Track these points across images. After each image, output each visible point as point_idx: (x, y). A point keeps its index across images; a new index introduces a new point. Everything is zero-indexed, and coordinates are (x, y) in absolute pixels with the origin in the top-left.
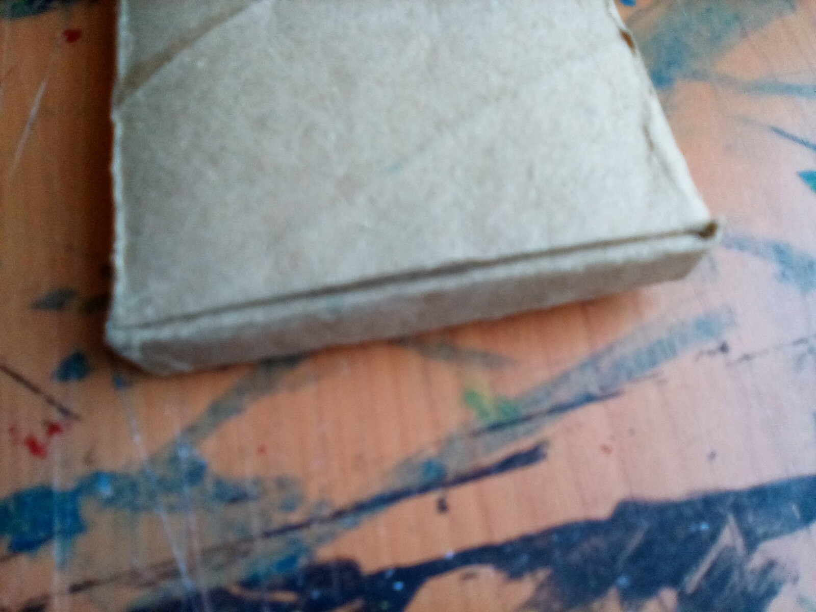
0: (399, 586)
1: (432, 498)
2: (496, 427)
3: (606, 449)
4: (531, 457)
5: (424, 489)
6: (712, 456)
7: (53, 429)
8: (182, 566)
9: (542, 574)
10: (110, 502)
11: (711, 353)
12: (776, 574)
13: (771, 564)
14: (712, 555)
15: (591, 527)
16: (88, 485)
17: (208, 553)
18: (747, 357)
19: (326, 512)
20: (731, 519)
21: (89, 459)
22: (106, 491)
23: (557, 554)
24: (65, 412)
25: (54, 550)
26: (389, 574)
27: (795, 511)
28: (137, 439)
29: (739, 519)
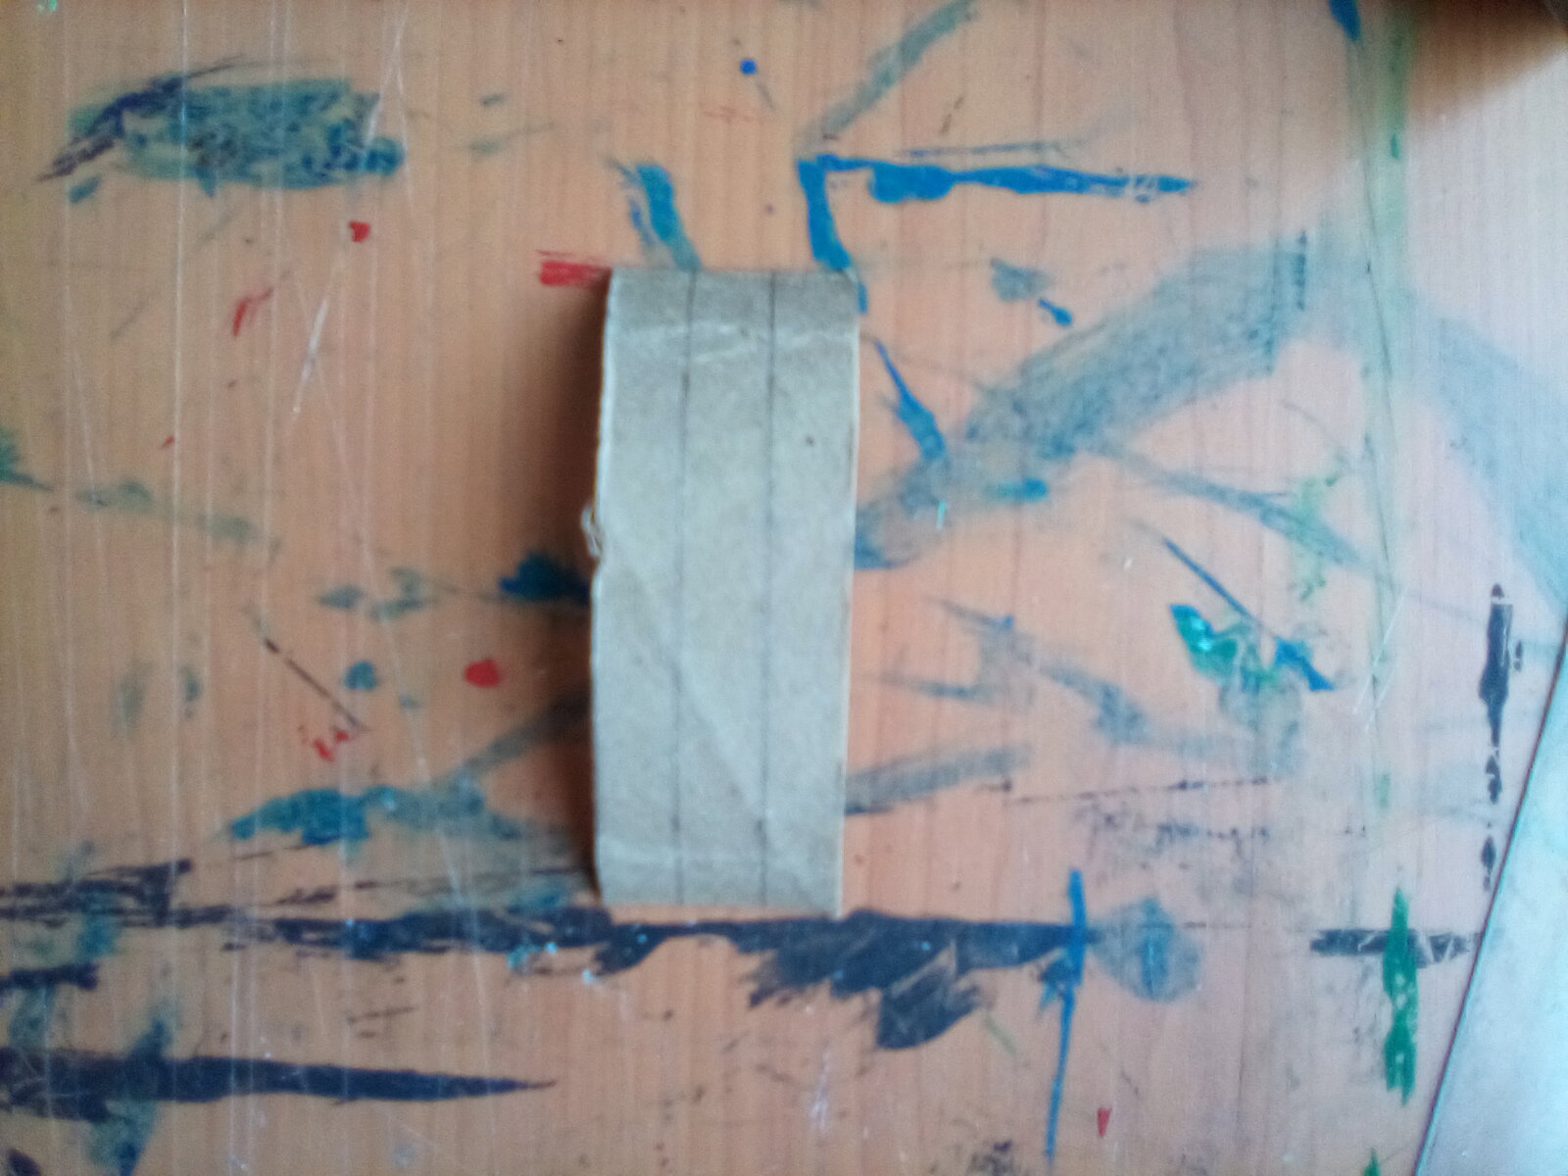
0: (642, 939)
6: (957, 886)
7: (341, 736)
8: (455, 883)
9: (770, 955)
10: (395, 815)
11: (992, 789)
12: (975, 998)
13: (974, 990)
14: (926, 970)
15: (825, 925)
16: (375, 795)
17: (481, 878)
18: (1026, 800)
20: (953, 945)
21: (375, 771)
22: (389, 804)
23: (787, 941)
24: (352, 720)
25: (341, 849)
26: (637, 926)
27: (1015, 950)
28: (421, 762)
29: (960, 946)
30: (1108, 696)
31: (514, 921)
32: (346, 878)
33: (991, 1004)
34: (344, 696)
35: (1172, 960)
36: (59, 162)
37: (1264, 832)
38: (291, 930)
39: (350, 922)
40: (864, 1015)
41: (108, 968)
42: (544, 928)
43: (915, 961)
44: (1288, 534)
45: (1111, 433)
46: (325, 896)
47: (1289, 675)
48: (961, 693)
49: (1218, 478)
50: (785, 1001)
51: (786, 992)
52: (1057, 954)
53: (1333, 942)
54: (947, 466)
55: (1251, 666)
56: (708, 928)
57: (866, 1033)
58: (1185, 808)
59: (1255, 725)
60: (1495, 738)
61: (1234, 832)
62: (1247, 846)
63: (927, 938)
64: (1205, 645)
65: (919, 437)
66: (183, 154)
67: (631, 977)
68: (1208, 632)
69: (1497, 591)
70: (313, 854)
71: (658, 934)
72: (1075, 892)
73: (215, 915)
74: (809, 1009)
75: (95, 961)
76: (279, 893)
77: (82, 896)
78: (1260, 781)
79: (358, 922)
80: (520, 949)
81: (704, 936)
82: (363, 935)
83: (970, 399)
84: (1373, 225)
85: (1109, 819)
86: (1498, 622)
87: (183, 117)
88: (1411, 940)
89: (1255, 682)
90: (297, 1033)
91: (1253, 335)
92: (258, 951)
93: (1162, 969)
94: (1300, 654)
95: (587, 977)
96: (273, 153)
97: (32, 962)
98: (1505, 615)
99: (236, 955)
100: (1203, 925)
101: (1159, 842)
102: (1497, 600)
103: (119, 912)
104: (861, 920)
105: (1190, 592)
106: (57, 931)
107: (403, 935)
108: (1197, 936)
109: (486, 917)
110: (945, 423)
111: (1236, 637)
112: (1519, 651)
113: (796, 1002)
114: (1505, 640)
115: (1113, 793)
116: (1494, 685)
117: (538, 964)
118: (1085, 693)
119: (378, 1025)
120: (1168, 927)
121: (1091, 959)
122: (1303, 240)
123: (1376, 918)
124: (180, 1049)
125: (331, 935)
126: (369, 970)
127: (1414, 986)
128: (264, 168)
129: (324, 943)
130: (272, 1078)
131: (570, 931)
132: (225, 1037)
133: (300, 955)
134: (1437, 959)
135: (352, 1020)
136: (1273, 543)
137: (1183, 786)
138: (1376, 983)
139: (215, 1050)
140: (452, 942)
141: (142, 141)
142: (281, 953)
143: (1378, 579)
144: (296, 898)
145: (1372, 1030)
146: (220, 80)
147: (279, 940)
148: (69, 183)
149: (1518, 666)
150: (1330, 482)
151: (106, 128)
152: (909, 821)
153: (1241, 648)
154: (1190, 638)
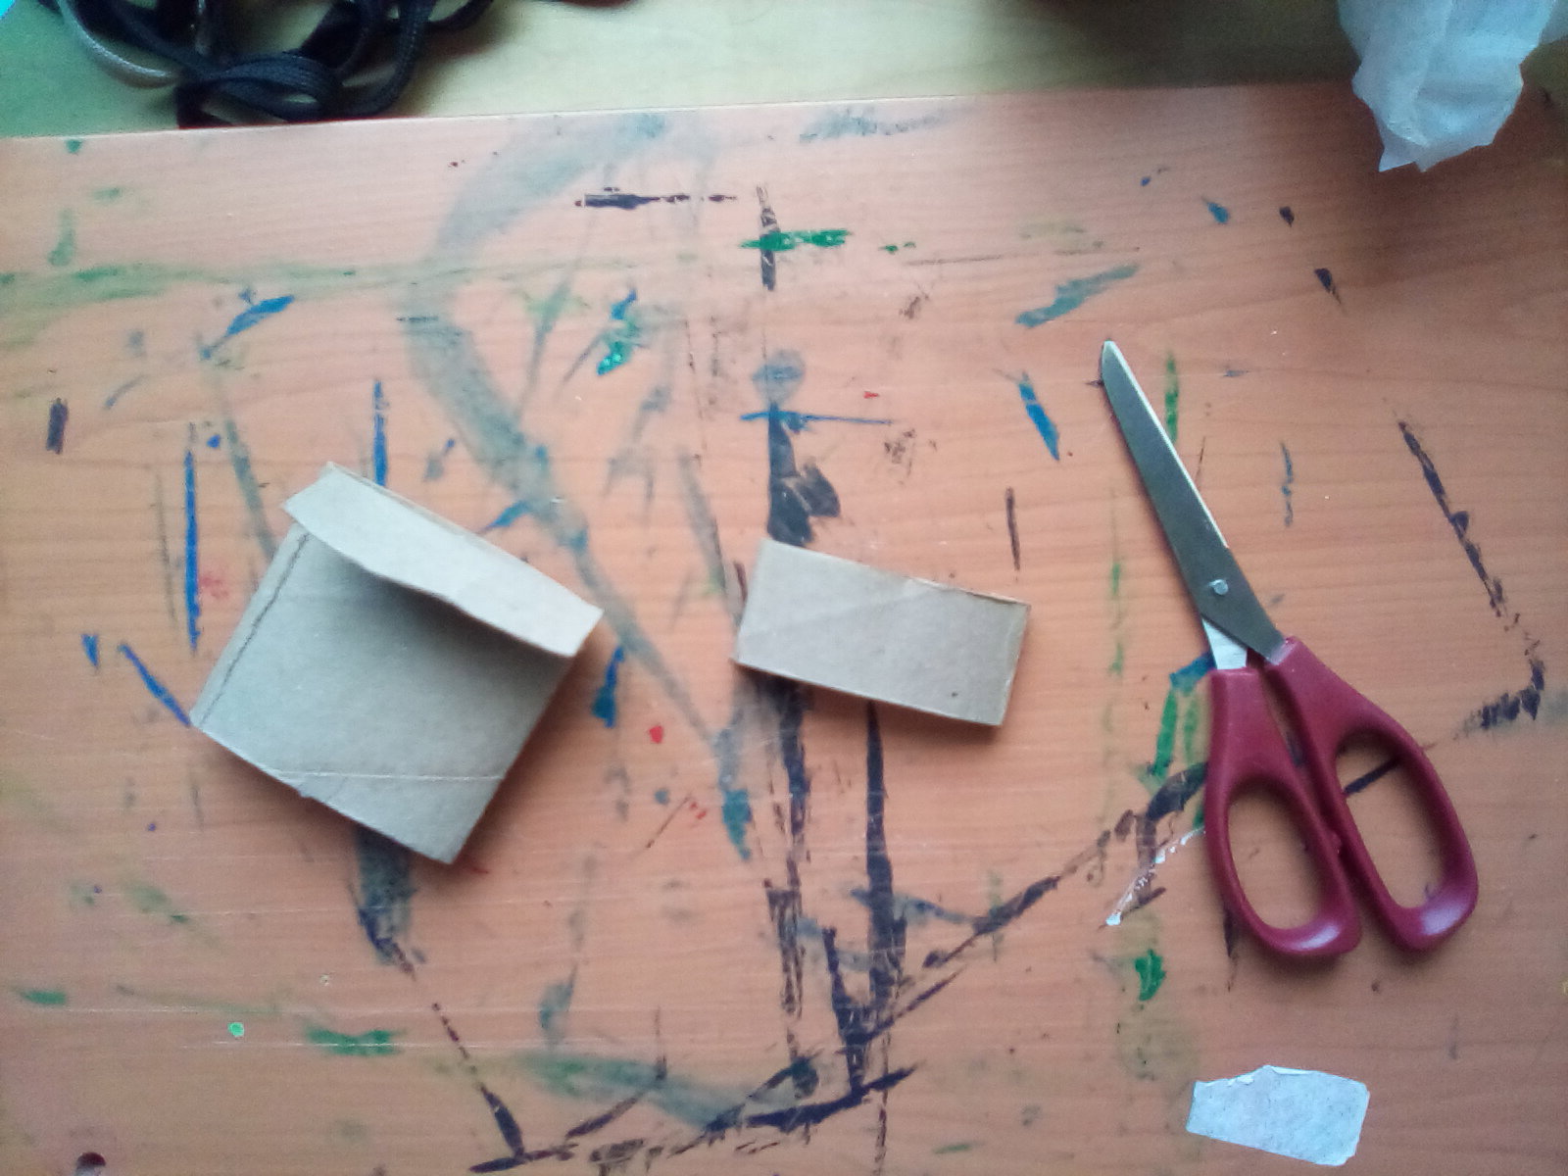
2: (723, 585)
3: (741, 532)
4: (740, 572)
6: (752, 480)
7: (694, 806)
8: (768, 742)
10: (733, 776)
11: (699, 464)
12: (810, 466)
13: (806, 468)
14: (795, 491)
16: (723, 786)
17: (764, 730)
18: (705, 446)
20: (782, 480)
21: (711, 788)
22: (728, 779)
24: (686, 800)
25: (753, 803)
27: (783, 447)
28: (705, 763)
29: (783, 477)
30: (647, 407)
31: (784, 710)
32: (768, 799)
33: (813, 458)
34: (672, 806)
35: (784, 364)
36: (405, 971)
37: (713, 320)
38: (797, 826)
39: (791, 796)
40: (823, 525)
41: (825, 922)
43: (792, 499)
44: (555, 318)
45: (509, 414)
46: (778, 810)
47: (629, 313)
48: (650, 485)
49: (528, 357)
52: (784, 426)
53: (768, 279)
54: (532, 499)
55: (625, 332)
57: (832, 522)
58: (702, 363)
59: (656, 328)
60: (656, 199)
61: (714, 336)
62: (720, 328)
63: (780, 494)
64: (617, 357)
65: (519, 514)
66: (397, 906)
68: (610, 357)
69: (578, 204)
70: (756, 817)
72: (750, 418)
73: (792, 866)
75: (820, 929)
76: (778, 833)
77: (787, 937)
78: (686, 324)
79: (791, 791)
82: (796, 789)
83: (497, 489)
84: (392, 282)
85: (712, 402)
86: (595, 202)
87: (379, 907)
88: (765, 237)
89: (634, 329)
90: (851, 820)
91: (453, 343)
92: (810, 843)
93: (789, 369)
94: (617, 307)
97: (824, 962)
98: (590, 198)
99: (812, 855)
100: (764, 349)
101: (721, 375)
102: (583, 203)
103: (794, 918)
105: (589, 367)
106: (807, 949)
107: (795, 769)
108: (770, 351)
109: (783, 725)
110: (508, 500)
111: (612, 342)
112: (609, 189)
114: (604, 197)
115: (698, 401)
116: (627, 202)
118: (645, 419)
119: (843, 778)
120: (766, 367)
121: (785, 407)
122: (401, 319)
123: (755, 256)
124: (864, 882)
125: (798, 805)
126: (815, 785)
127: (790, 233)
128: (402, 864)
129: (802, 807)
130: (875, 832)
132: (856, 858)
133: (810, 820)
134: (775, 222)
135: (843, 792)
136: (561, 325)
137: (691, 364)
138: (788, 254)
139: (863, 863)
140: (797, 742)
141: (392, 929)
142: (809, 832)
143: (575, 268)
144: (780, 824)
145: (814, 254)
146: (358, 889)
147: (803, 832)
148: (416, 966)
149: (617, 190)
150: (527, 297)
152: (718, 507)
153: (618, 339)
154: (613, 365)
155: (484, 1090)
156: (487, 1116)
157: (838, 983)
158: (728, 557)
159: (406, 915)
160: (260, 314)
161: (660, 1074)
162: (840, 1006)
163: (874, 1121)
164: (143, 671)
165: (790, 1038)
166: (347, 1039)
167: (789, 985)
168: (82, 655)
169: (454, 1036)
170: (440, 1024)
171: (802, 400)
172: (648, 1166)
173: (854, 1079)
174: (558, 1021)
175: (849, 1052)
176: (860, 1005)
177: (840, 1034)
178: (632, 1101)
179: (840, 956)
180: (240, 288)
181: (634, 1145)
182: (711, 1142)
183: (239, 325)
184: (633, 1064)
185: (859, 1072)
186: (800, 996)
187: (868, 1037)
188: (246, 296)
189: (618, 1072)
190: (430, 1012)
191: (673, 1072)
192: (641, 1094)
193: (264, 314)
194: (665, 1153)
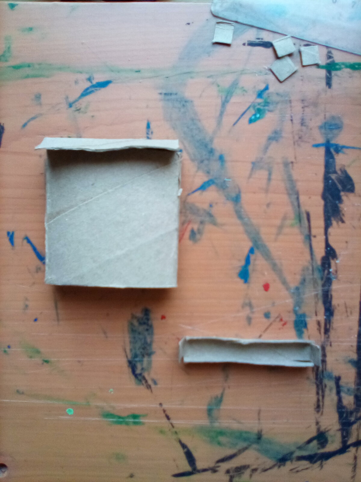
0: (329, 249)
1: (312, 238)
2: (300, 221)
3: (310, 198)
4: (308, 215)
5: (310, 240)
6: (316, 174)
7: (281, 320)
8: (316, 293)
9: (332, 219)
10: (300, 307)
11: (293, 166)
12: (342, 169)
13: (341, 170)
14: (336, 182)
15: (325, 206)
16: (295, 312)
17: (315, 287)
18: (295, 158)
19: (311, 262)
20: (330, 175)
21: (289, 312)
22: (297, 308)
23: (329, 215)
24: (277, 317)
25: (308, 320)
26: (326, 250)
27: (331, 160)
28: (287, 301)
29: (330, 173)
30: (270, 139)
31: (324, 280)
32: (314, 318)
33: (344, 166)
34: (272, 319)
35: (333, 122)
36: (148, 388)
37: (303, 100)
38: (327, 331)
39: (325, 317)
40: (347, 196)
41: (336, 373)
42: (326, 272)
43: (334, 184)
44: (231, 96)
45: (208, 139)
46: (319, 323)
47: (265, 95)
48: (270, 174)
49: (218, 113)
50: (343, 215)
51: (341, 214)
52: (332, 150)
53: (329, 83)
54: (216, 178)
55: (263, 104)
56: (326, 233)
57: (351, 195)
58: (297, 120)
59: (277, 103)
61: (303, 108)
62: (306, 104)
63: (328, 182)
64: (258, 116)
65: (209, 185)
66: (146, 359)
67: (338, 251)
68: (255, 115)
69: (244, 44)
70: (309, 326)
71: (327, 245)
72: (317, 146)
73: (323, 348)
74: (345, 209)
75: (334, 376)
76: (318, 334)
77: (319, 380)
78: (290, 101)
79: (325, 315)
80: (331, 277)
81: (328, 234)
82: (328, 314)
83: (200, 173)
84: (157, 76)
85: (300, 138)
86: (252, 44)
87: (137, 359)
88: (328, 64)
89: (267, 103)
90: (351, 329)
91: (184, 106)
92: (332, 339)
93: (336, 125)
94: (260, 92)
95: (337, 262)
96: (145, 338)
97: (334, 391)
98: (250, 42)
99: (332, 344)
100: (325, 115)
101: (305, 126)
103: (323, 372)
104: (324, 197)
105: (245, 120)
106: (327, 386)
107: (328, 305)
108: (328, 116)
109: (323, 286)
110: (206, 179)
111: (256, 108)
112: (258, 39)
113: (343, 212)
114: (255, 42)
115: (294, 137)
116: (267, 45)
117: (335, 273)
118: (270, 144)
119: (349, 310)
120: (325, 123)
121: (333, 142)
122: (161, 94)
123: (323, 73)
124: (355, 356)
125: (328, 321)
126: (336, 313)
127: (339, 63)
128: (149, 340)
129: (330, 323)
131: (327, 266)
132: (352, 346)
133: (333, 329)
134: (333, 58)
135: (348, 316)
136: (233, 100)
137: (292, 120)
138: (338, 73)
139: (355, 348)
140: (329, 294)
141: (142, 369)
142: (332, 333)
143: (241, 74)
144: (319, 330)
145: (350, 74)
146: (128, 351)
147: (329, 333)
148: (153, 386)
149: (262, 39)
150: (218, 86)
151: (140, 377)
152: (300, 186)
153: (259, 107)
154: (256, 119)
155: (180, 442)
156: (181, 453)
157: (340, 400)
158: (303, 209)
159: (150, 363)
160: (96, 88)
161: (259, 437)
162: (340, 410)
163: (351, 461)
164: (35, 249)
165: (317, 423)
166: (120, 417)
167: (318, 400)
168: (6, 240)
169: (168, 418)
170: (162, 412)
171: (341, 139)
172: (251, 476)
173: (344, 442)
174: (215, 413)
175: (342, 430)
176: (349, 410)
177: (339, 422)
178: (245, 449)
179: (341, 388)
180: (87, 76)
181: (245, 467)
182: (279, 467)
183: (86, 93)
184: (246, 432)
185: (346, 439)
186: (323, 405)
187: (351, 424)
188: (89, 79)
189: (241, 436)
190: (158, 406)
191: (265, 436)
192: (250, 446)
193: (98, 88)
194: (259, 471)
